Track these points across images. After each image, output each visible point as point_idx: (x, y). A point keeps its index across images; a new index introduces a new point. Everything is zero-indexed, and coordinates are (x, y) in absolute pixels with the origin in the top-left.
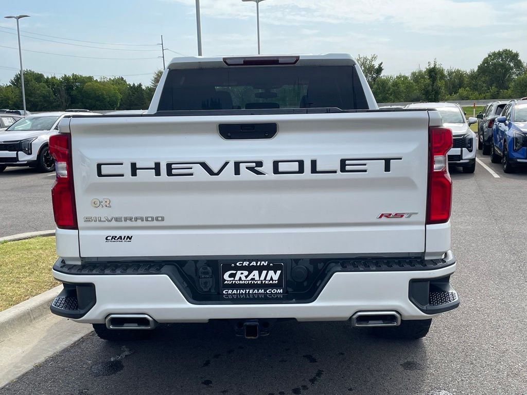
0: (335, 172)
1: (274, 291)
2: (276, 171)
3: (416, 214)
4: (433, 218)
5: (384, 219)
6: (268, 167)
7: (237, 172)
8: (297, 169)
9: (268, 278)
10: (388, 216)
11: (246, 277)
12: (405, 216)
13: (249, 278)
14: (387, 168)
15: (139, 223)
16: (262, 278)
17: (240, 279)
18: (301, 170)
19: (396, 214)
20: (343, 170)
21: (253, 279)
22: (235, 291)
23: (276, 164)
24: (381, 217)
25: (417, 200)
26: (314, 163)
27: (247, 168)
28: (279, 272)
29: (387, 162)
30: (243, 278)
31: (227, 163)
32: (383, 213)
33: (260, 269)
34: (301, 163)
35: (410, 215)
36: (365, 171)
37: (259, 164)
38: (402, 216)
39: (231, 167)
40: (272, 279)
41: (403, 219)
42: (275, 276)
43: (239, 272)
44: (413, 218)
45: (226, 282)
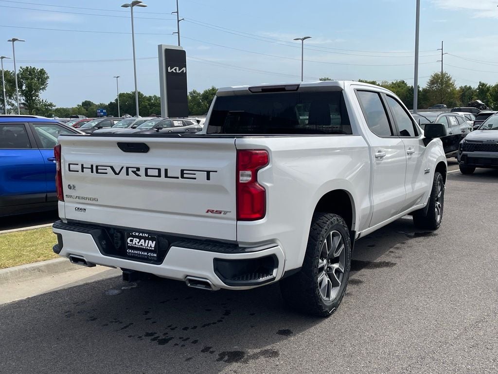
0: (178, 178)
1: (152, 255)
2: (147, 175)
3: (230, 212)
4: (242, 216)
5: (210, 214)
6: (142, 172)
7: (127, 174)
8: (157, 175)
9: (149, 246)
10: (212, 212)
11: (138, 243)
12: (223, 213)
13: (140, 244)
14: (208, 178)
15: (87, 201)
16: (146, 245)
17: (135, 244)
18: (159, 176)
19: (217, 211)
20: (182, 177)
21: (141, 245)
22: (133, 251)
23: (146, 169)
24: (207, 212)
25: (229, 202)
26: (166, 170)
27: (132, 171)
28: (154, 242)
29: (208, 173)
30: (137, 244)
31: (123, 167)
32: (209, 209)
33: (145, 239)
34: (159, 170)
35: (225, 213)
36: (195, 179)
37: (138, 169)
38: (220, 213)
39: (124, 170)
40: (151, 247)
41: (222, 215)
42: (152, 244)
43: (135, 239)
44: (228, 215)
45: (129, 245)
